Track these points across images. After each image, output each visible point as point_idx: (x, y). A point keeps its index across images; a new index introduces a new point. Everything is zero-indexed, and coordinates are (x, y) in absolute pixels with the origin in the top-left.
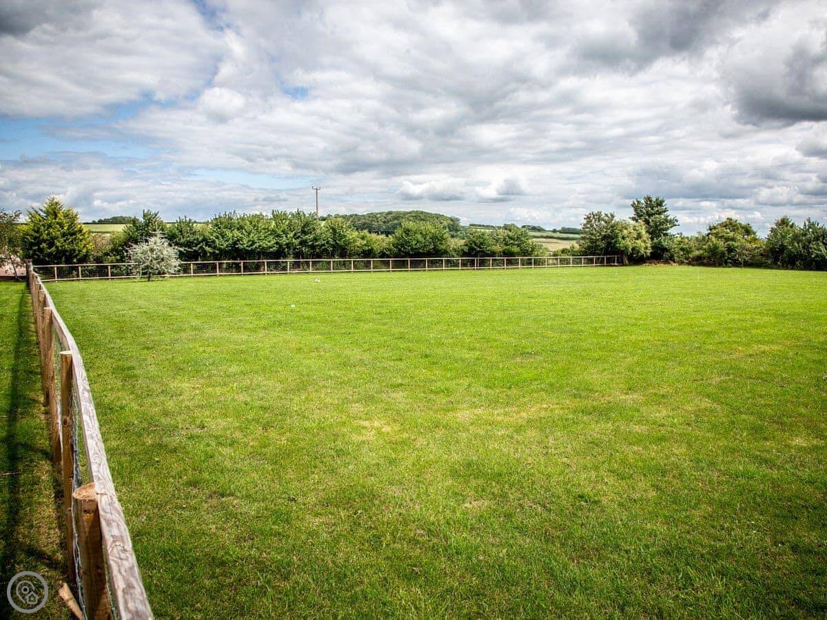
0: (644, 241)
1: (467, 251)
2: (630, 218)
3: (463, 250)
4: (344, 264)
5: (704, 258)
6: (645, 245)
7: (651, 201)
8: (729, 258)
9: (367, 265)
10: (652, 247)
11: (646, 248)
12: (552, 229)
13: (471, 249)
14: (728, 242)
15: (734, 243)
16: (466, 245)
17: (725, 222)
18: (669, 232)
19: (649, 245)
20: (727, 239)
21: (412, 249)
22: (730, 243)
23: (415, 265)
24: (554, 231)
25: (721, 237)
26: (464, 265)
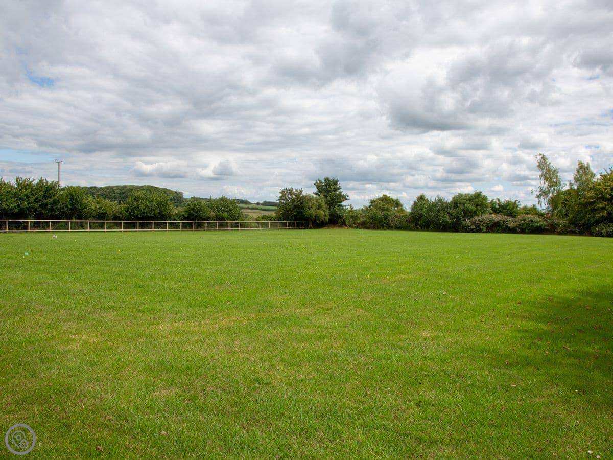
0: (324, 211)
1: (187, 216)
2: (314, 193)
3: (183, 215)
4: (81, 225)
5: (368, 223)
6: (324, 214)
7: (329, 181)
8: (384, 224)
9: (101, 226)
10: (330, 215)
11: (325, 215)
12: (256, 203)
13: (190, 214)
14: (384, 212)
15: (387, 212)
16: (186, 211)
17: (382, 198)
18: (342, 204)
19: (327, 213)
20: (383, 210)
21: (141, 213)
23: (143, 226)
24: (258, 204)
25: (379, 208)
26: (185, 226)
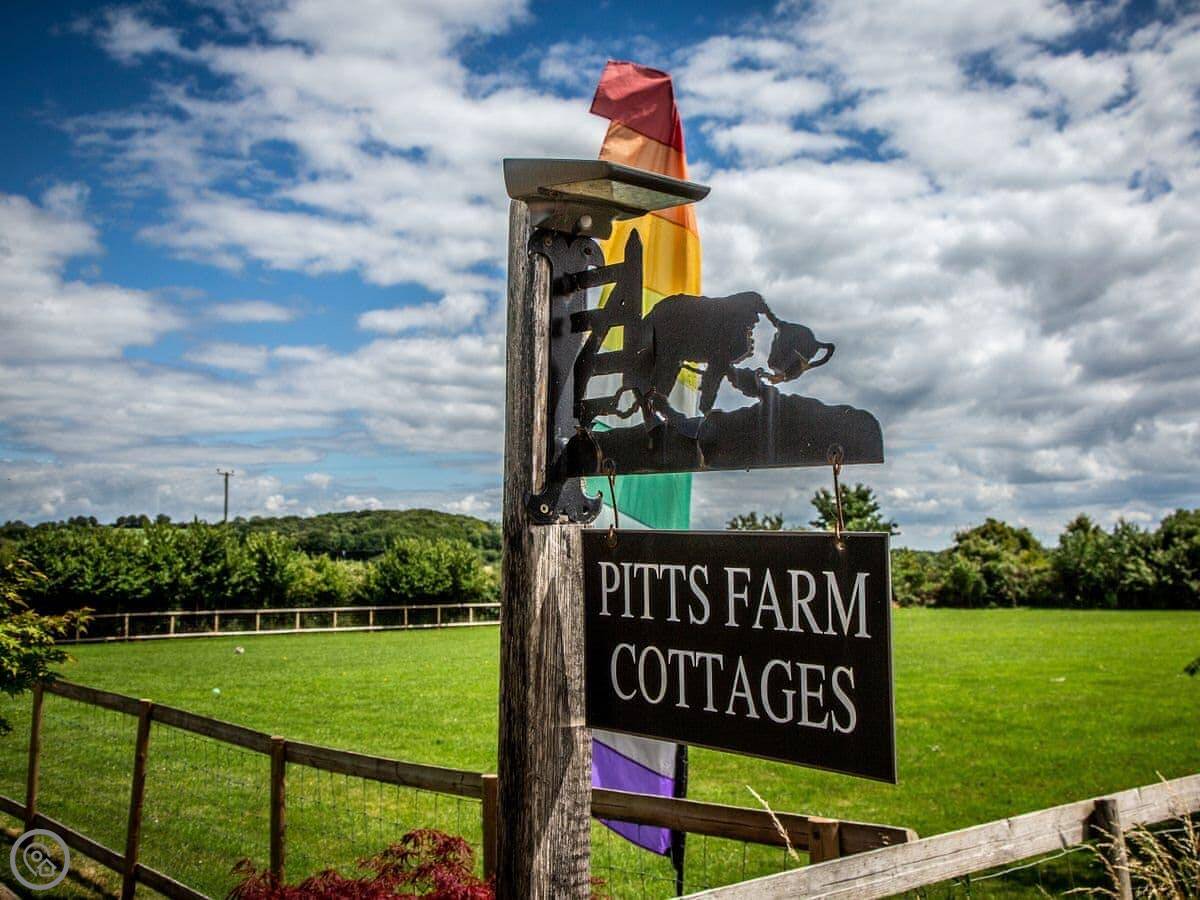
4: (282, 619)
7: (847, 492)
8: (989, 592)
9: (325, 620)
14: (987, 563)
15: (997, 564)
17: (984, 527)
20: (986, 557)
21: (412, 588)
22: (990, 563)
23: (417, 618)
25: (974, 555)
